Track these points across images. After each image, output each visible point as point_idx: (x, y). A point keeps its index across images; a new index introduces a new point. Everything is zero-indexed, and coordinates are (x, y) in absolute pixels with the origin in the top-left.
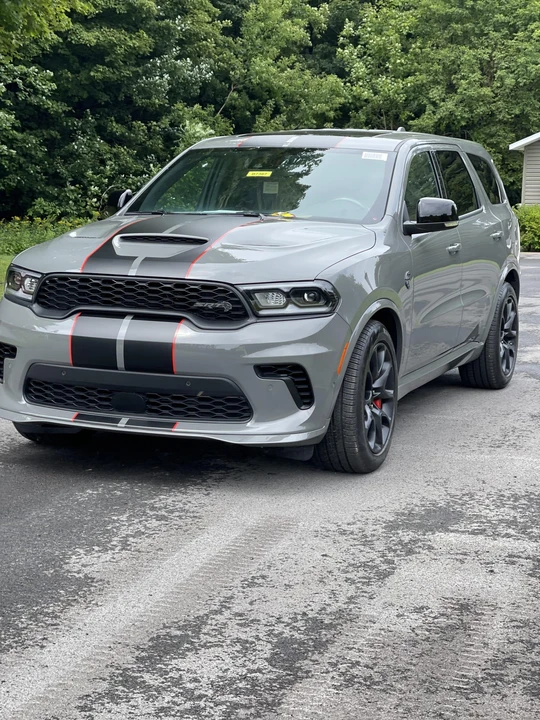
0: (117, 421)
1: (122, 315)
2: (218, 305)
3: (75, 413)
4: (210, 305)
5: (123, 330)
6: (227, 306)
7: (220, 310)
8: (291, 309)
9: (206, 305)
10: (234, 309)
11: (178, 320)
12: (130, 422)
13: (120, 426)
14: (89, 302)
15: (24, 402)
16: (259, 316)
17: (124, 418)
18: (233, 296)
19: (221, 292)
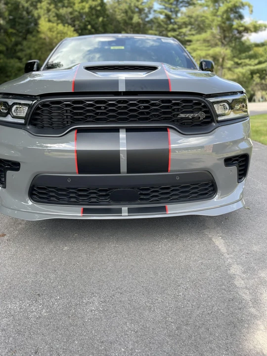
0: (119, 211)
1: (117, 130)
2: (196, 115)
3: (80, 208)
4: (190, 116)
6: (201, 115)
7: (197, 119)
8: (232, 115)
9: (187, 115)
10: (207, 117)
11: (165, 129)
12: (130, 211)
13: (125, 214)
14: (85, 121)
15: (30, 203)
16: (218, 122)
17: (125, 209)
18: (205, 106)
19: (196, 104)
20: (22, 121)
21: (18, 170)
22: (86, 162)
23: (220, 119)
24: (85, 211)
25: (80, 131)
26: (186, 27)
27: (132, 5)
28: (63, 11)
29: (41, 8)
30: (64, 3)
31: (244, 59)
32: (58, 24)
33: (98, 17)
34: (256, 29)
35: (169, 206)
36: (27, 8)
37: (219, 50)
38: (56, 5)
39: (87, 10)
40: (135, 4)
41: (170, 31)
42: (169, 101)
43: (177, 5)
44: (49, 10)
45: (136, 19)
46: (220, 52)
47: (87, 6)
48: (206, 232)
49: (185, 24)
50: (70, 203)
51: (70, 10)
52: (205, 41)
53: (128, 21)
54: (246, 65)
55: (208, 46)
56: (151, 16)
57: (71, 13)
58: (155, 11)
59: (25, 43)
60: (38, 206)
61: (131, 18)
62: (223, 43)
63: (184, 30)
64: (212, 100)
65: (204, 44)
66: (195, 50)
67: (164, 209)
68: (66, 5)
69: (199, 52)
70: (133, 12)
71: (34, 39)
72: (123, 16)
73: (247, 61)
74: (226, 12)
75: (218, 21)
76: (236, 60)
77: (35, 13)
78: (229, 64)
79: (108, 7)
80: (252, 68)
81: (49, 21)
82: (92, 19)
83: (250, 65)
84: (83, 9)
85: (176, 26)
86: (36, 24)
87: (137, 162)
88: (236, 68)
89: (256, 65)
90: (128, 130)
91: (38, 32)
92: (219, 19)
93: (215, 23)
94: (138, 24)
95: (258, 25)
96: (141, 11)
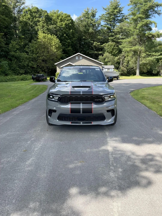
0: (80, 123)
1: (80, 103)
3: (71, 122)
4: (98, 100)
5: (81, 106)
6: (101, 100)
7: (100, 101)
8: (110, 99)
10: (102, 100)
11: (91, 103)
12: (83, 123)
13: (81, 124)
14: (72, 101)
15: (58, 121)
16: (105, 101)
17: (81, 123)
18: (101, 98)
19: (99, 97)
20: (57, 100)
21: (56, 112)
22: (73, 111)
23: (106, 100)
24: (72, 123)
25: (71, 103)
26: (119, 34)
27: (89, 22)
28: (51, 27)
29: (39, 25)
30: (51, 22)
31: (152, 52)
32: (48, 34)
33: (70, 30)
34: (159, 36)
35: (92, 122)
36: (32, 25)
37: (137, 47)
38: (47, 23)
39: (64, 26)
40: (90, 22)
41: (110, 36)
42: (93, 97)
43: (114, 22)
44: (43, 27)
45: (91, 30)
46: (138, 49)
47: (64, 23)
48: (105, 131)
49: (119, 33)
50: (67, 121)
51: (55, 26)
52: (130, 42)
53: (86, 31)
54: (153, 56)
55: (131, 45)
56: (99, 28)
57: (55, 28)
58: (102, 26)
59: (30, 44)
60: (59, 121)
61: (88, 30)
62: (140, 43)
63: (118, 36)
64: (103, 96)
65: (129, 44)
66: (124, 47)
67: (91, 123)
68: (53, 23)
69: (126, 49)
70: (89, 26)
71: (35, 42)
72: (84, 29)
73: (154, 53)
74: (142, 26)
75: (137, 32)
76: (148, 53)
77: (36, 28)
78: (143, 55)
79: (76, 23)
80: (157, 57)
81: (44, 32)
82: (66, 31)
83: (156, 56)
84: (62, 26)
85: (113, 34)
86: (37, 34)
87: (85, 111)
88: (148, 57)
89: (159, 55)
90: (83, 103)
91: (38, 38)
92: (138, 31)
93: (135, 33)
94: (92, 33)
95: (160, 34)
96: (93, 26)
